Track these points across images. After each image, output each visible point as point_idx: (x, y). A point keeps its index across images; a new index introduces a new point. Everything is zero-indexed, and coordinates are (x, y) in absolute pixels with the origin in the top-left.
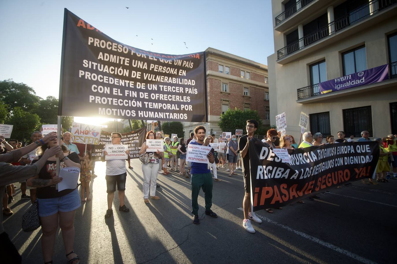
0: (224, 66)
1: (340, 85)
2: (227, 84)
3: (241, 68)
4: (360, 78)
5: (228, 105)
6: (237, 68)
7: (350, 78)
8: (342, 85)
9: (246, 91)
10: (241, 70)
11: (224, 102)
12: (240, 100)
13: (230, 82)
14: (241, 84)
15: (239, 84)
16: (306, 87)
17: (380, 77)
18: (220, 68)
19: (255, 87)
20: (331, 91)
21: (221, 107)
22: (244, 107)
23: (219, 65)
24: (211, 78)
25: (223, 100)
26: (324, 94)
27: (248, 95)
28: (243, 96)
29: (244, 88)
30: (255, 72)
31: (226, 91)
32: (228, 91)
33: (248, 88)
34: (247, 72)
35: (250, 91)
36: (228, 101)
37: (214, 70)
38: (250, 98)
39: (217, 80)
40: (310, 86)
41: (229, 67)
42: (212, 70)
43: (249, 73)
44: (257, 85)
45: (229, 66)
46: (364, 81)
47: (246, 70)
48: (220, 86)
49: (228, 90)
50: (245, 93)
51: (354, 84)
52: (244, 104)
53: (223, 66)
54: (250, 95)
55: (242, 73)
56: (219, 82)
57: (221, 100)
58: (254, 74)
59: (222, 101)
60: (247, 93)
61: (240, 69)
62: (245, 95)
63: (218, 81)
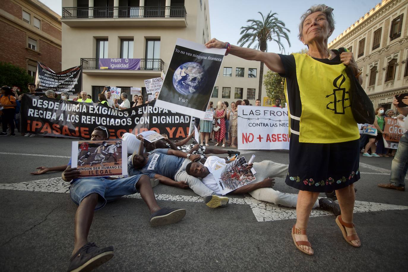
1: (114, 65)
3: (21, 6)
4: (126, 64)
6: (14, 3)
7: (120, 62)
8: (115, 65)
9: (32, 43)
10: (24, 10)
12: (21, 52)
14: (22, 30)
15: (18, 29)
16: (90, 59)
17: (137, 67)
19: (49, 43)
20: (107, 68)
22: (28, 64)
26: (102, 70)
27: (36, 49)
28: (27, 49)
29: (29, 37)
30: (49, 23)
33: (36, 41)
34: (34, 17)
35: (40, 46)
38: (39, 54)
40: (95, 59)
43: (40, 20)
44: (52, 42)
46: (128, 67)
47: (33, 14)
50: (30, 45)
51: (122, 67)
52: (27, 60)
54: (40, 51)
55: (25, 16)
58: (48, 25)
60: (34, 47)
61: (21, 8)
62: (30, 49)
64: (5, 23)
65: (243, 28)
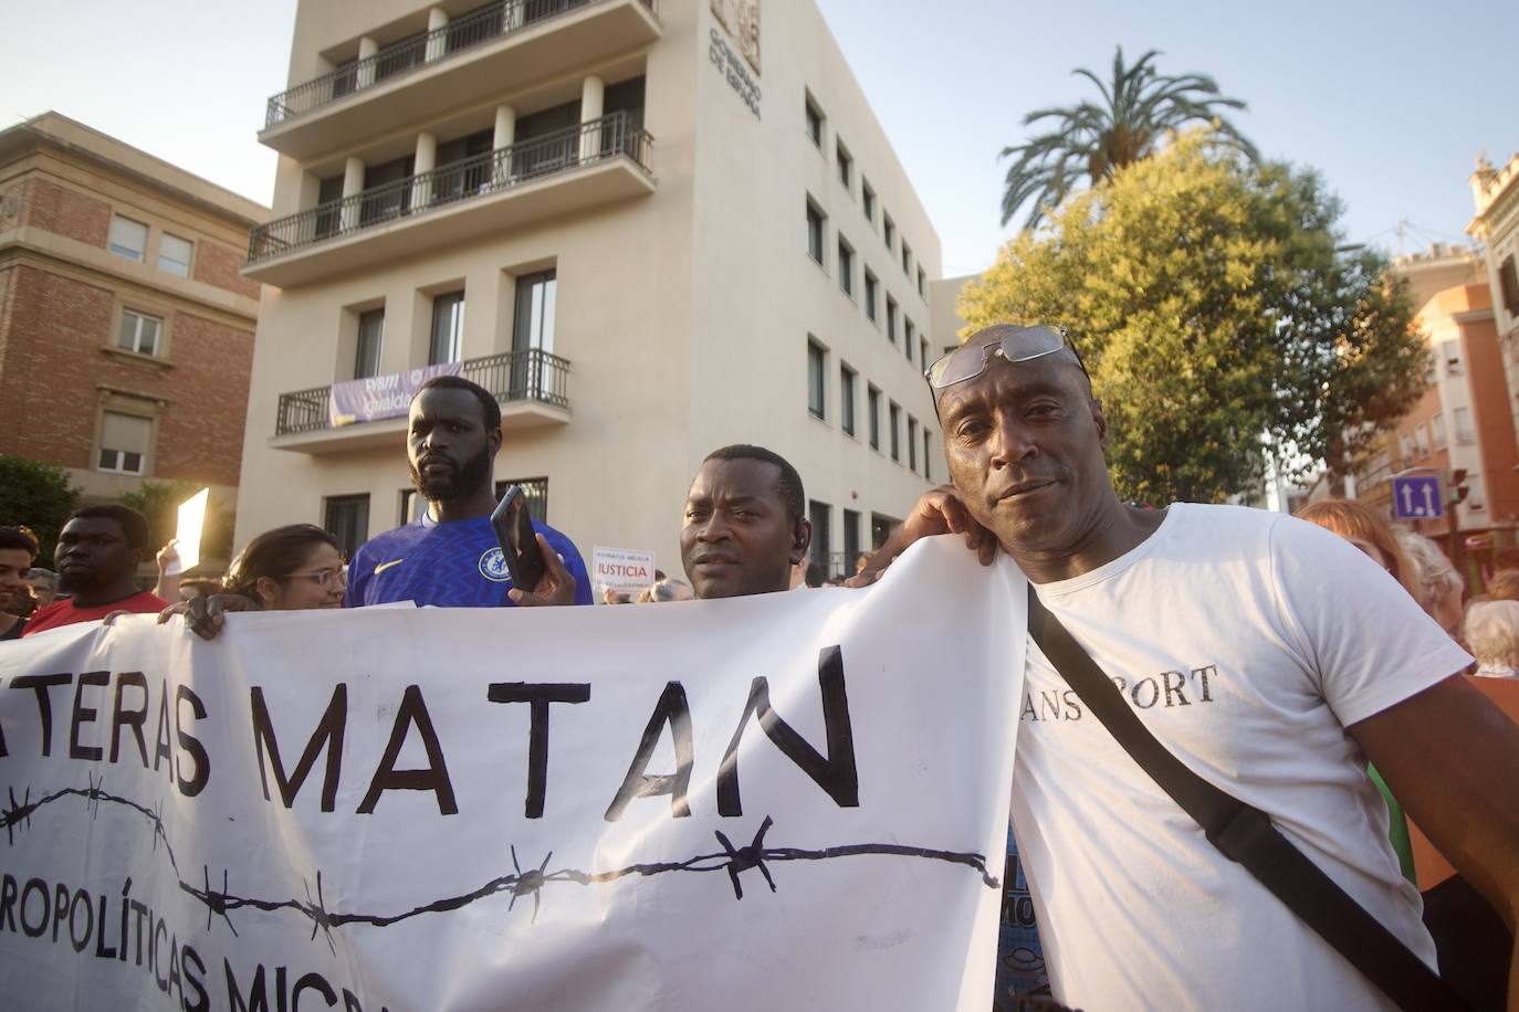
0: (156, 232)
2: (162, 318)
5: (150, 419)
11: (120, 402)
13: (181, 313)
18: (124, 234)
21: (92, 424)
23: (118, 215)
24: (35, 269)
25: (114, 393)
31: (146, 349)
32: (160, 351)
36: (155, 401)
37: (67, 233)
39: (82, 289)
41: (191, 242)
42: (54, 230)
45: (191, 238)
48: (107, 319)
49: (160, 346)
53: (147, 226)
56: (96, 299)
57: (101, 389)
59: (107, 393)
63: (95, 291)
64: (199, 318)
65: (1008, 151)
